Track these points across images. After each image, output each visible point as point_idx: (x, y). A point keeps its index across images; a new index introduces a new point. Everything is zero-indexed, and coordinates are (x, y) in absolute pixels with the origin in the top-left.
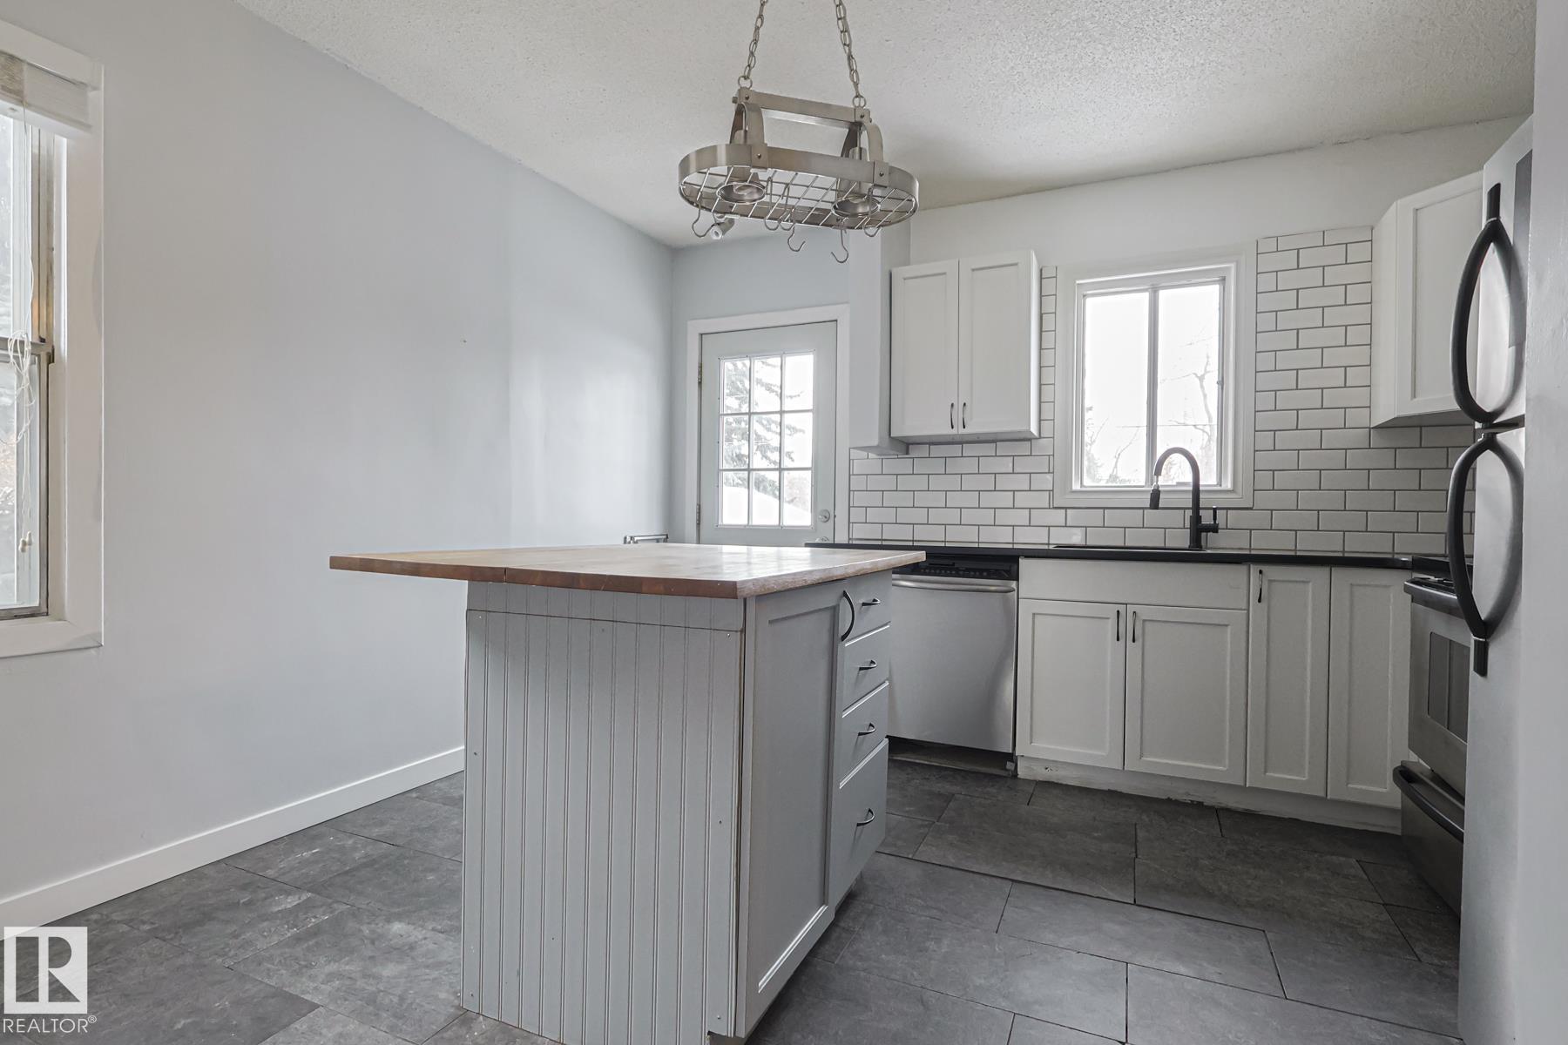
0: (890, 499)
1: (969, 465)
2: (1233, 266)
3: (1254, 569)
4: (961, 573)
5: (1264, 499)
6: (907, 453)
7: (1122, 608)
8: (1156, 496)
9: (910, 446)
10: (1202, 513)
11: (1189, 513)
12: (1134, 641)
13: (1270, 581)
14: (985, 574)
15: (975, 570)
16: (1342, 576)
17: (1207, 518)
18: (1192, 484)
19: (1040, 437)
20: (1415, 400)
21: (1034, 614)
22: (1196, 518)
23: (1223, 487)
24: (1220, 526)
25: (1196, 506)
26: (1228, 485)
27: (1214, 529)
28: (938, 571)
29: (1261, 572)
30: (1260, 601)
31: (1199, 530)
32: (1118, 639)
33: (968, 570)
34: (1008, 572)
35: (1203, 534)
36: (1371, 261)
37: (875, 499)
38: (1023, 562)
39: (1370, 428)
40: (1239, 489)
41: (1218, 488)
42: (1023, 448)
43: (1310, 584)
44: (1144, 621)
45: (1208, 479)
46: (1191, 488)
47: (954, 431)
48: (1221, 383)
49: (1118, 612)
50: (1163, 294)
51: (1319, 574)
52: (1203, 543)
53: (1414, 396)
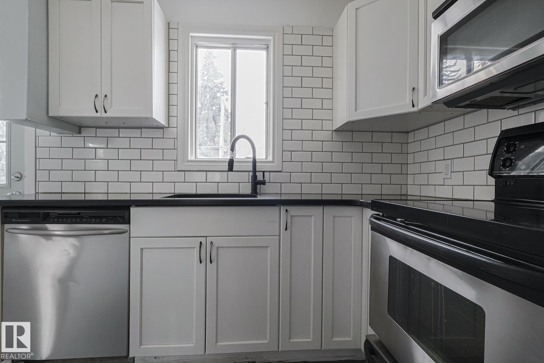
0: (67, 164)
1: (123, 143)
2: (271, 38)
3: (283, 209)
4: (84, 220)
5: (288, 167)
6: (80, 133)
7: (203, 240)
8: (231, 163)
9: (82, 128)
10: (257, 173)
11: (251, 174)
12: (211, 262)
13: (292, 216)
14: (104, 220)
15: (96, 217)
16: (330, 211)
17: (260, 177)
18: (252, 158)
19: (169, 127)
20: (357, 112)
21: (142, 249)
22: (255, 177)
23: (268, 160)
24: (266, 181)
25: (254, 171)
26: (270, 158)
27: (263, 183)
28: (65, 220)
29: (287, 211)
30: (286, 229)
31: (256, 183)
32: (201, 262)
33: (92, 217)
34: (123, 217)
35: (258, 186)
36: (332, 46)
37: (57, 164)
38: (133, 210)
39: (332, 131)
40: (276, 162)
41: (266, 160)
42: (159, 133)
43: (313, 217)
44: (218, 248)
45: (261, 155)
46: (252, 160)
47: (98, 115)
48: (267, 103)
49: (201, 243)
50: (238, 51)
51: (317, 211)
52: (258, 191)
53: (356, 110)
